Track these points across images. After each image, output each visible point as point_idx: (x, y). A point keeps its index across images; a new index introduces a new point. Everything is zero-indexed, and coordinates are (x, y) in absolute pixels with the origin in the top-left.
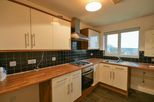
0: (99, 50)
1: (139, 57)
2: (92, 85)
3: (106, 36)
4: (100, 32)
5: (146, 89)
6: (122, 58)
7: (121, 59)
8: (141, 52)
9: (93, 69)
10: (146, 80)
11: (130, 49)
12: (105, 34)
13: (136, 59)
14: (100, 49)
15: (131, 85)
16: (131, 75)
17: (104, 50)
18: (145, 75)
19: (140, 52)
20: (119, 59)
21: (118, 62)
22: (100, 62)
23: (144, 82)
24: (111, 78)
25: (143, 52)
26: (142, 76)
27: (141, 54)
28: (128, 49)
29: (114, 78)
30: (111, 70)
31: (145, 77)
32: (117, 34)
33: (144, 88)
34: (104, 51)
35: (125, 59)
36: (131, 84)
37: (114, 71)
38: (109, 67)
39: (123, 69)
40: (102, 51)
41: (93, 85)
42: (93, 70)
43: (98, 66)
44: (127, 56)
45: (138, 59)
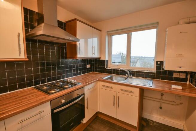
0: (99, 59)
1: (156, 71)
2: (82, 121)
3: (109, 37)
4: (101, 31)
5: (164, 118)
6: (132, 71)
7: (130, 74)
8: (159, 63)
9: (84, 94)
10: (164, 106)
11: (143, 57)
12: (108, 33)
13: (151, 73)
14: (101, 58)
15: (143, 113)
16: (144, 97)
17: (106, 59)
18: (164, 97)
19: (157, 62)
20: (128, 74)
21: (126, 79)
22: (98, 80)
23: (161, 108)
24: (114, 105)
25: (162, 63)
26: (159, 99)
27: (159, 65)
28: (141, 58)
29: (118, 107)
30: (115, 94)
31: (163, 100)
32: (127, 34)
33: (161, 117)
34: (108, 61)
35: (136, 74)
36: (143, 111)
37: (119, 95)
38: (111, 88)
39: (132, 92)
40: (104, 61)
41: (85, 121)
42: (83, 96)
43: (94, 86)
44: (139, 68)
45: (154, 73)
